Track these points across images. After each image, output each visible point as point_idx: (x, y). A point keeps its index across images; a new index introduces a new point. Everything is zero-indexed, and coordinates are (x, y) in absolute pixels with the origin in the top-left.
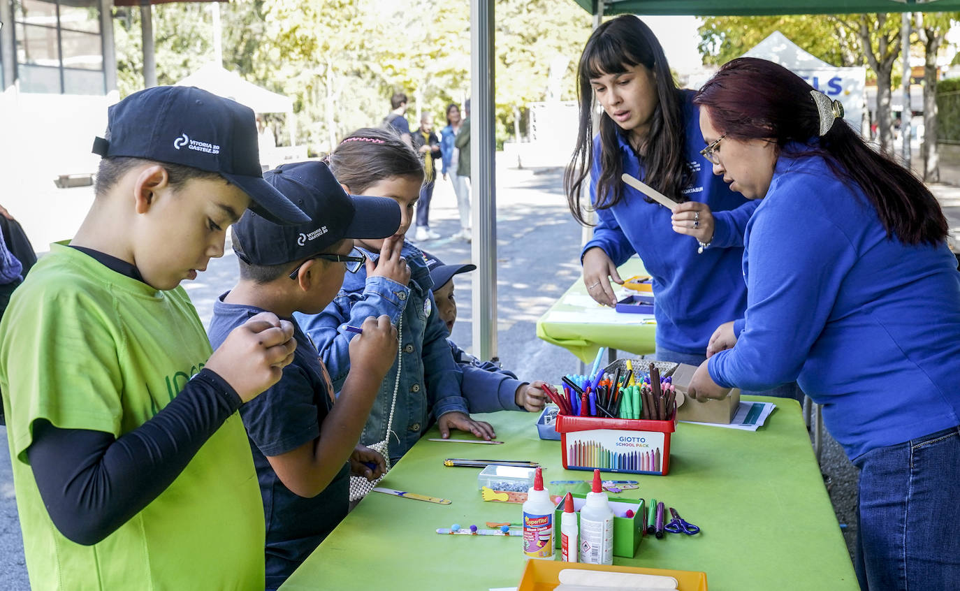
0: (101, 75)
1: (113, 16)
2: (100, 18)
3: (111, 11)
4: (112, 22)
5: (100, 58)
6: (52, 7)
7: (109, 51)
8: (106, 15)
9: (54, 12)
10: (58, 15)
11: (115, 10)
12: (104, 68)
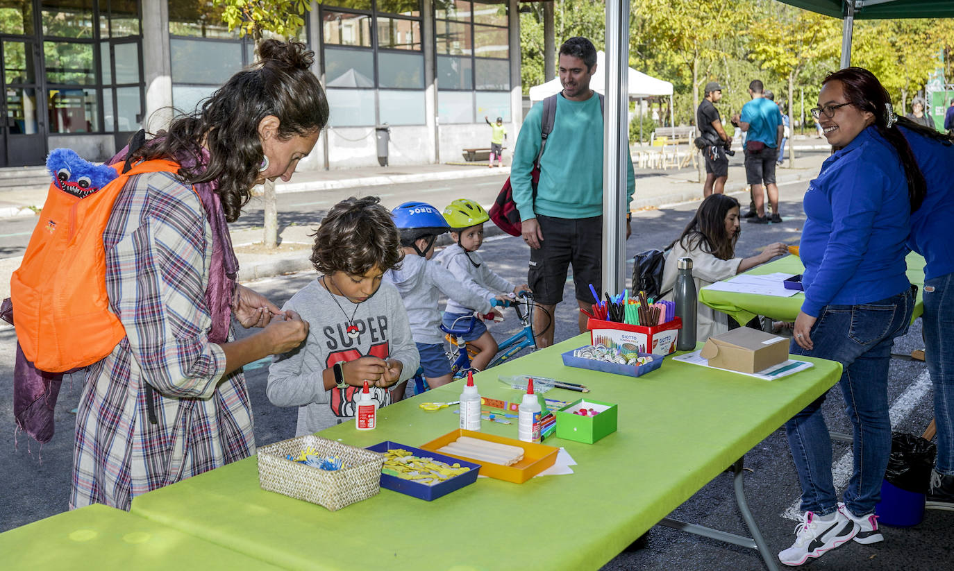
0: (507, 63)
1: (520, 11)
2: (508, 13)
3: (518, 7)
4: (519, 17)
5: (506, 48)
6: (468, 4)
7: (515, 41)
8: (513, 10)
9: (469, 8)
10: (472, 11)
11: (521, 5)
12: (509, 59)
